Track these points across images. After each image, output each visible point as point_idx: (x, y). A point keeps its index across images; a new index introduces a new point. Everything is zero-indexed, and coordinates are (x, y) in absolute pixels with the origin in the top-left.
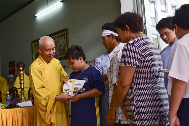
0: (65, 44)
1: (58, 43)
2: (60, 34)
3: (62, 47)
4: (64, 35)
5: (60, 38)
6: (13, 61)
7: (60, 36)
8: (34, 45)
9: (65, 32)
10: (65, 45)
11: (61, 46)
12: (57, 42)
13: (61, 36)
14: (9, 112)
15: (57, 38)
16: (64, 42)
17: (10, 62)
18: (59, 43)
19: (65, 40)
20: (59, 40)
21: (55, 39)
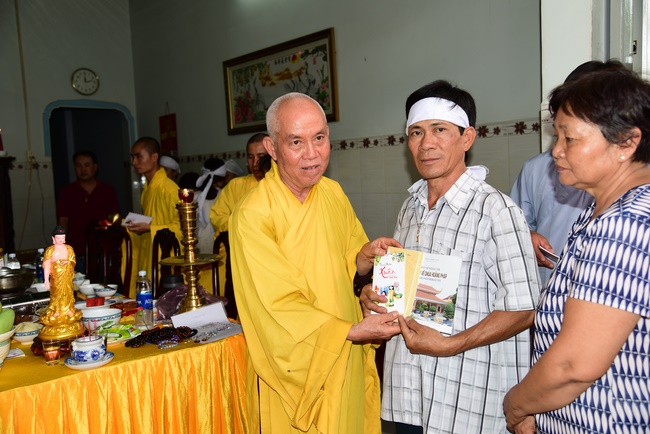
0: (327, 78)
1: (304, 71)
2: (310, 47)
3: (316, 86)
4: (323, 48)
5: (309, 59)
6: (172, 112)
7: (310, 51)
8: (233, 73)
9: (325, 41)
10: (324, 82)
11: (314, 82)
12: (302, 68)
13: (314, 52)
14: (140, 370)
15: (302, 56)
16: (322, 71)
17: (163, 114)
18: (307, 73)
19: (327, 65)
20: (307, 64)
21: (294, 58)
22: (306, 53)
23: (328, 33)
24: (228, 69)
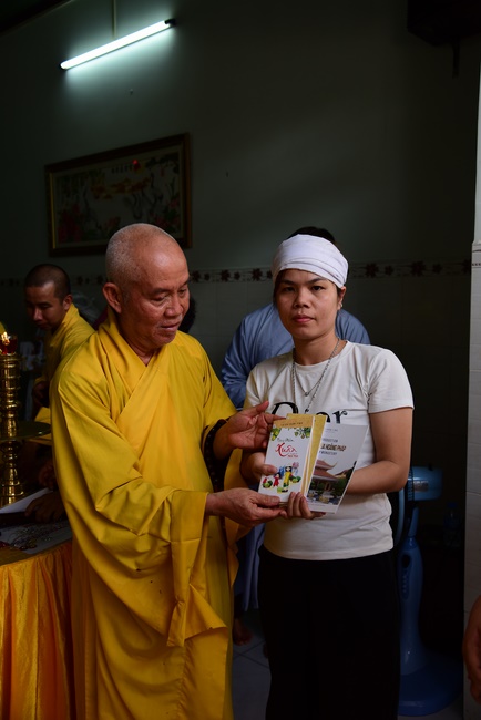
0: (178, 194)
1: (149, 184)
2: (158, 154)
3: (164, 203)
4: (174, 157)
5: (156, 169)
7: (158, 159)
8: (57, 179)
9: (177, 149)
10: (174, 198)
11: (161, 198)
12: (147, 180)
13: (162, 161)
15: (147, 165)
16: (172, 185)
18: (152, 186)
19: (178, 177)
20: (152, 175)
21: (137, 167)
22: (152, 162)
23: (181, 139)
24: (51, 175)
